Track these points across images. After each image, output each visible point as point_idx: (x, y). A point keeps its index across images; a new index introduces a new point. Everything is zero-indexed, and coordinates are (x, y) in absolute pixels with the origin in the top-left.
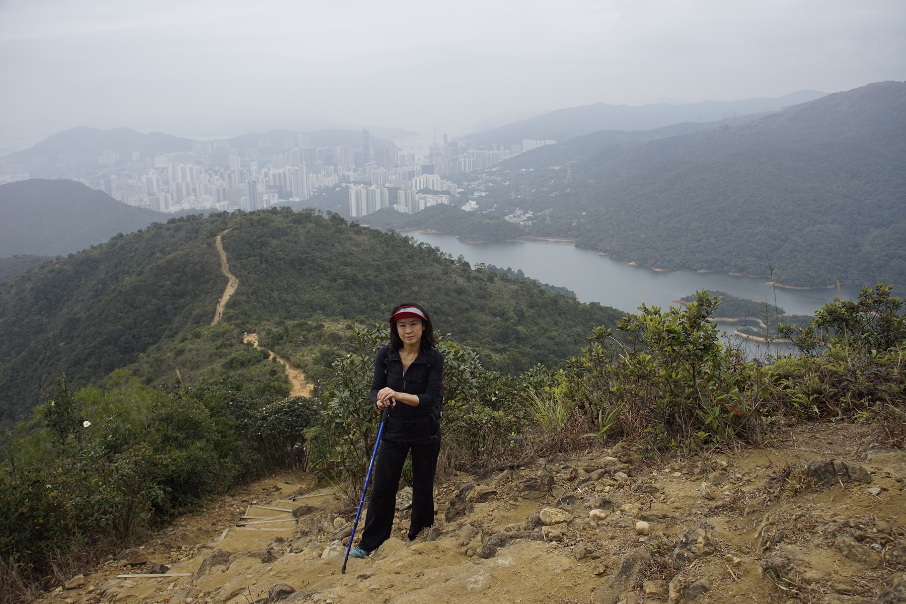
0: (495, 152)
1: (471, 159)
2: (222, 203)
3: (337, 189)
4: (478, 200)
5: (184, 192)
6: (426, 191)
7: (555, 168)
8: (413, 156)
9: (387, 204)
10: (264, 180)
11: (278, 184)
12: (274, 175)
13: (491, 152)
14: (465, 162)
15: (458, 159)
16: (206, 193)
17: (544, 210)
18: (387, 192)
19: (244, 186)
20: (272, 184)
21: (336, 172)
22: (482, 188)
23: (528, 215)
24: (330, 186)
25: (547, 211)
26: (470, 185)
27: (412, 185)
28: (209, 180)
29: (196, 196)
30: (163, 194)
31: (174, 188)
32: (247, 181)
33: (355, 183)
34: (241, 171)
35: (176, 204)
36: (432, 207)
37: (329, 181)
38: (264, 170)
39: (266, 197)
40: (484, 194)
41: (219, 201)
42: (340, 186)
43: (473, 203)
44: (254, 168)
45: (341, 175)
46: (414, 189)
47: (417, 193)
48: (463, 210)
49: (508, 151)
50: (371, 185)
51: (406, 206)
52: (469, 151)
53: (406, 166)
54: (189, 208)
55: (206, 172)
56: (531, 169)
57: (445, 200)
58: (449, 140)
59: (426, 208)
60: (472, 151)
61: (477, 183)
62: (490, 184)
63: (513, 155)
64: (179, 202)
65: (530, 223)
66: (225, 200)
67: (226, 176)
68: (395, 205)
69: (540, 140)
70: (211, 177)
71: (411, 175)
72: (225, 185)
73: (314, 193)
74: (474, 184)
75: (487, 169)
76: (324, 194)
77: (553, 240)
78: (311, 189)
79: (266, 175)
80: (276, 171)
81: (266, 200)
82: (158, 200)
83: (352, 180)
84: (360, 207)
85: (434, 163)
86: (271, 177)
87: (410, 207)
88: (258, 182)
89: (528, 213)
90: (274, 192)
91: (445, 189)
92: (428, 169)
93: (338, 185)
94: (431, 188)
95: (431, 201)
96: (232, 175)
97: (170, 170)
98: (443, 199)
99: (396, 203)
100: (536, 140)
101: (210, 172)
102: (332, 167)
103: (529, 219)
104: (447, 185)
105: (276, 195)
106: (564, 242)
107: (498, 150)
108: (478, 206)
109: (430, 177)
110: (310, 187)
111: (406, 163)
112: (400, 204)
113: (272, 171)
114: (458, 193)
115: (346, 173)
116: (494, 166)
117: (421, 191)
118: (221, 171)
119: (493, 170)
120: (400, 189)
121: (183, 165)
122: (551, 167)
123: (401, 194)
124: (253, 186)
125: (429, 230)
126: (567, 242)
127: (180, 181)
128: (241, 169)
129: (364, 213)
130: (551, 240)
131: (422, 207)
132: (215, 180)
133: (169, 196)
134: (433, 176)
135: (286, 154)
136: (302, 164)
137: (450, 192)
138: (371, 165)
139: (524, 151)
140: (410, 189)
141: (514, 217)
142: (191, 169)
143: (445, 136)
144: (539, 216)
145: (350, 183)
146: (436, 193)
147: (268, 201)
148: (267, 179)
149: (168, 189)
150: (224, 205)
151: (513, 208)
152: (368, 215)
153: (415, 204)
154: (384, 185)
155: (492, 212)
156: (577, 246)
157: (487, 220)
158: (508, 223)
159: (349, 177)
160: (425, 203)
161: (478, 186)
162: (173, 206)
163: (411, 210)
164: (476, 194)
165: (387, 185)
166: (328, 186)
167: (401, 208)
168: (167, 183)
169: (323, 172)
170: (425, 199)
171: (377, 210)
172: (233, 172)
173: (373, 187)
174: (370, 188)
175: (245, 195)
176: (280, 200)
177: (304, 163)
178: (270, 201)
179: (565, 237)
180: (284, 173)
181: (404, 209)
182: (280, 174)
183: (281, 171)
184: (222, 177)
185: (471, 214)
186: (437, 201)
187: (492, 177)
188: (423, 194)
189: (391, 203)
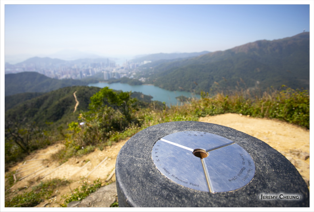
0: (138, 63)
9: (113, 77)
11: (87, 71)
15: (129, 65)
19: (79, 72)
21: (101, 68)
34: (78, 69)
36: (123, 77)
40: (135, 74)
48: (130, 78)
49: (141, 64)
62: (137, 71)
69: (148, 61)
76: (98, 74)
93: (101, 72)
94: (123, 72)
98: (125, 75)
108: (133, 77)
111: (117, 66)
114: (129, 74)
120: (115, 73)
122: (150, 68)
126: (152, 85)
127: (62, 70)
139: (144, 63)
144: (147, 79)
145: (104, 71)
147: (84, 76)
150: (74, 77)
154: (112, 72)
155: (136, 78)
162: (61, 77)
169: (98, 68)
170: (121, 75)
176: (87, 75)
180: (88, 68)
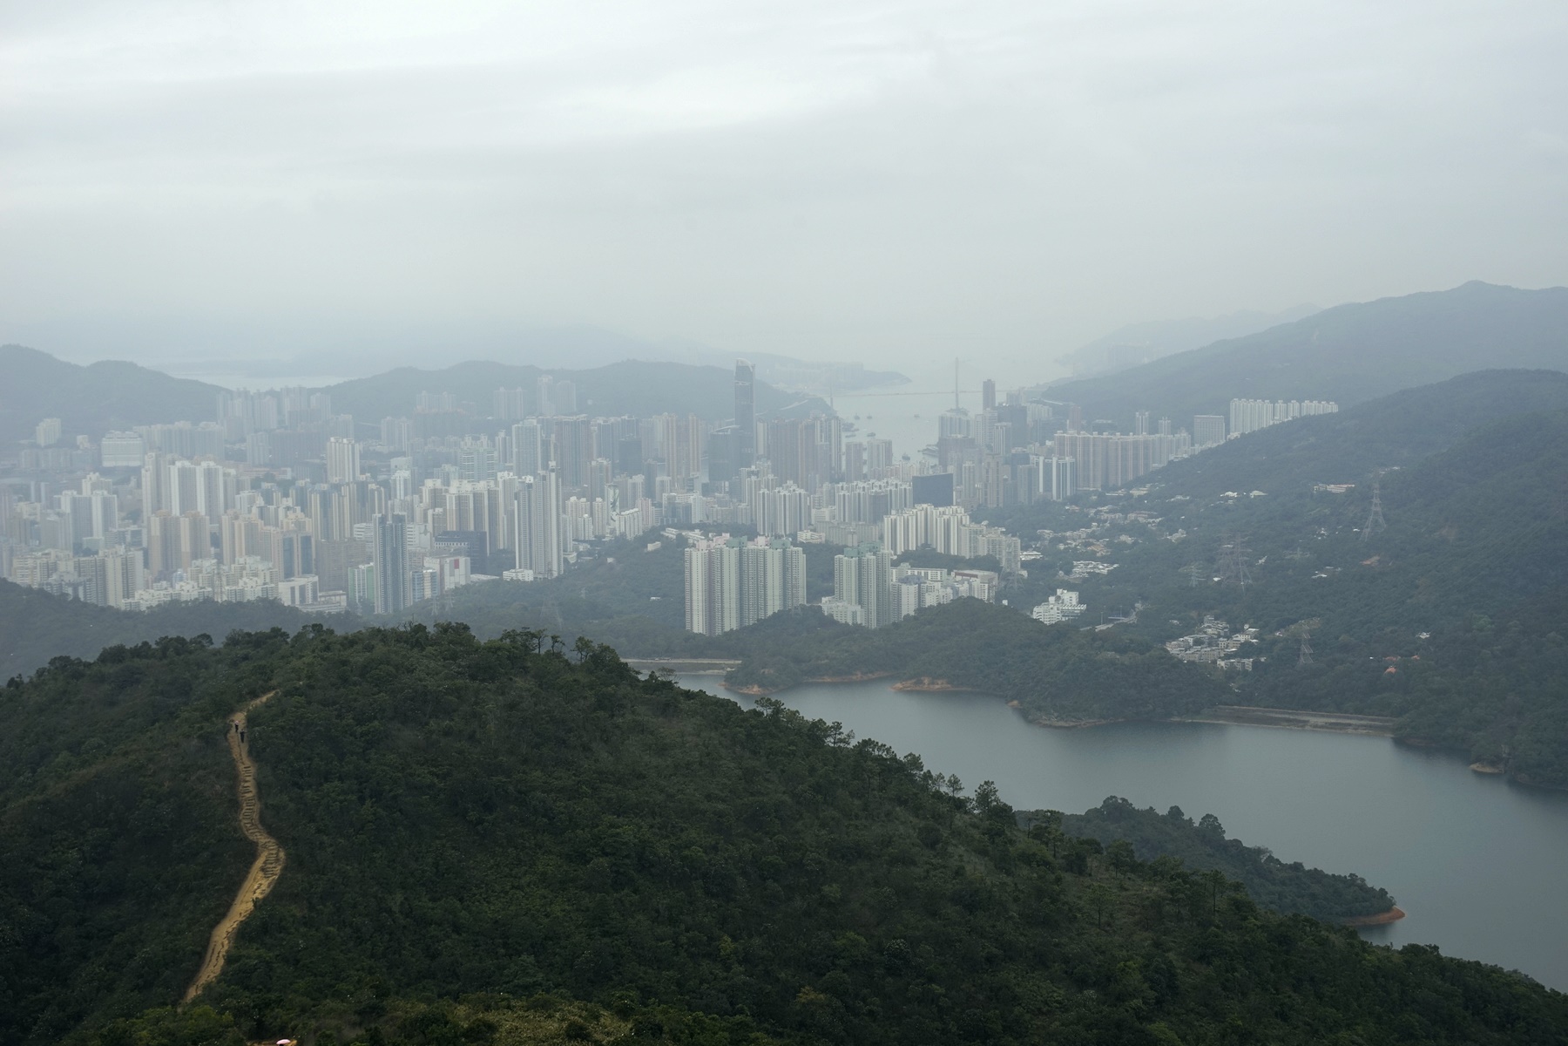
0: (1142, 436)
1: (1068, 459)
2: (298, 581)
3: (650, 547)
4: (1086, 589)
5: (186, 545)
6: (924, 557)
7: (1332, 488)
8: (888, 445)
9: (801, 597)
10: (430, 512)
11: (472, 528)
12: (461, 500)
13: (1131, 437)
14: (1048, 467)
15: (1025, 459)
16: (250, 551)
17: (1294, 621)
18: (802, 558)
19: (365, 531)
20: (452, 525)
21: (650, 492)
22: (1100, 548)
23: (1241, 638)
24: (630, 537)
25: (1304, 628)
26: (1063, 540)
27: (881, 538)
28: (261, 509)
29: (220, 558)
30: (121, 549)
31: (156, 530)
32: (378, 515)
33: (705, 528)
34: (362, 486)
35: (157, 580)
36: (940, 609)
37: (628, 521)
38: (429, 483)
39: (431, 566)
40: (1103, 569)
41: (289, 574)
42: (660, 538)
43: (1070, 599)
44: (402, 475)
45: (665, 502)
46: (886, 550)
47: (895, 564)
48: (1037, 621)
49: (1184, 435)
50: (753, 535)
51: (860, 602)
52: (1059, 434)
53: (865, 478)
54: (195, 594)
55: (255, 485)
56: (1256, 493)
57: (979, 586)
58: (1001, 398)
59: (921, 610)
60: (1071, 433)
61: (1083, 532)
62: (1124, 538)
63: (1198, 448)
64: (166, 574)
65: (1248, 662)
66: (306, 571)
67: (315, 501)
68: (824, 599)
69: (1287, 401)
70: (268, 499)
71: (880, 506)
72: (311, 526)
73: (580, 555)
74: (1075, 538)
75: (1115, 489)
76: (610, 560)
77: (1321, 721)
78: (571, 544)
79: (437, 498)
80: (467, 487)
81: (433, 576)
82: (101, 570)
83: (696, 518)
84: (718, 605)
85: (951, 469)
86: (451, 504)
87: (873, 607)
88: (412, 520)
89: (1241, 631)
90: (458, 552)
91: (983, 551)
92: (933, 490)
93: (653, 534)
94: (940, 549)
95: (939, 588)
96: (335, 496)
97: (147, 478)
98: (976, 582)
99: (830, 592)
100: (1274, 401)
101: (265, 485)
102: (639, 479)
103: (1245, 651)
104: (991, 539)
105: (462, 560)
106: (1357, 727)
107: (1154, 429)
108: (1084, 607)
109: (939, 514)
110: (570, 536)
111: (865, 469)
112: (841, 598)
113: (458, 487)
114: (1025, 565)
115: (681, 498)
116: (1139, 482)
117: (907, 557)
118: (301, 483)
119: (1136, 493)
120: (841, 550)
121: (187, 464)
122: (1321, 487)
123: (846, 565)
124: (393, 532)
125: (926, 681)
126: (1365, 727)
127: (176, 511)
128: (362, 478)
129: (730, 623)
130: (1313, 720)
131: (908, 606)
132: (281, 512)
133: (139, 555)
134: (948, 510)
135: (502, 434)
136: (545, 467)
137: (998, 562)
138: (756, 474)
139: (1234, 435)
140: (874, 550)
141: (1198, 642)
142: (209, 474)
143: (989, 388)
144: (1275, 642)
145: (692, 528)
146: (952, 563)
147: (437, 579)
148: (439, 510)
149: (136, 534)
150: (302, 588)
151: (1194, 614)
152: (743, 629)
153: (887, 598)
154: (794, 536)
155: (1127, 625)
156: (1401, 742)
157: (1110, 654)
158: (1176, 663)
159: (688, 508)
160: (920, 596)
161: (1087, 544)
162: (147, 586)
163: (874, 616)
164: (1080, 569)
165: (804, 536)
166: (623, 535)
167: (843, 608)
168: (135, 515)
169: (611, 494)
170: (919, 581)
171: (770, 613)
172: (337, 487)
173: (761, 541)
174: (750, 546)
175: (369, 559)
176: (477, 577)
177: (552, 464)
178: (442, 579)
179: (1359, 711)
180: (492, 495)
181: (854, 614)
182: (477, 497)
183: (482, 486)
184: (303, 502)
185: (1060, 632)
186: (956, 591)
187: (1132, 516)
188: (913, 566)
189: (815, 593)
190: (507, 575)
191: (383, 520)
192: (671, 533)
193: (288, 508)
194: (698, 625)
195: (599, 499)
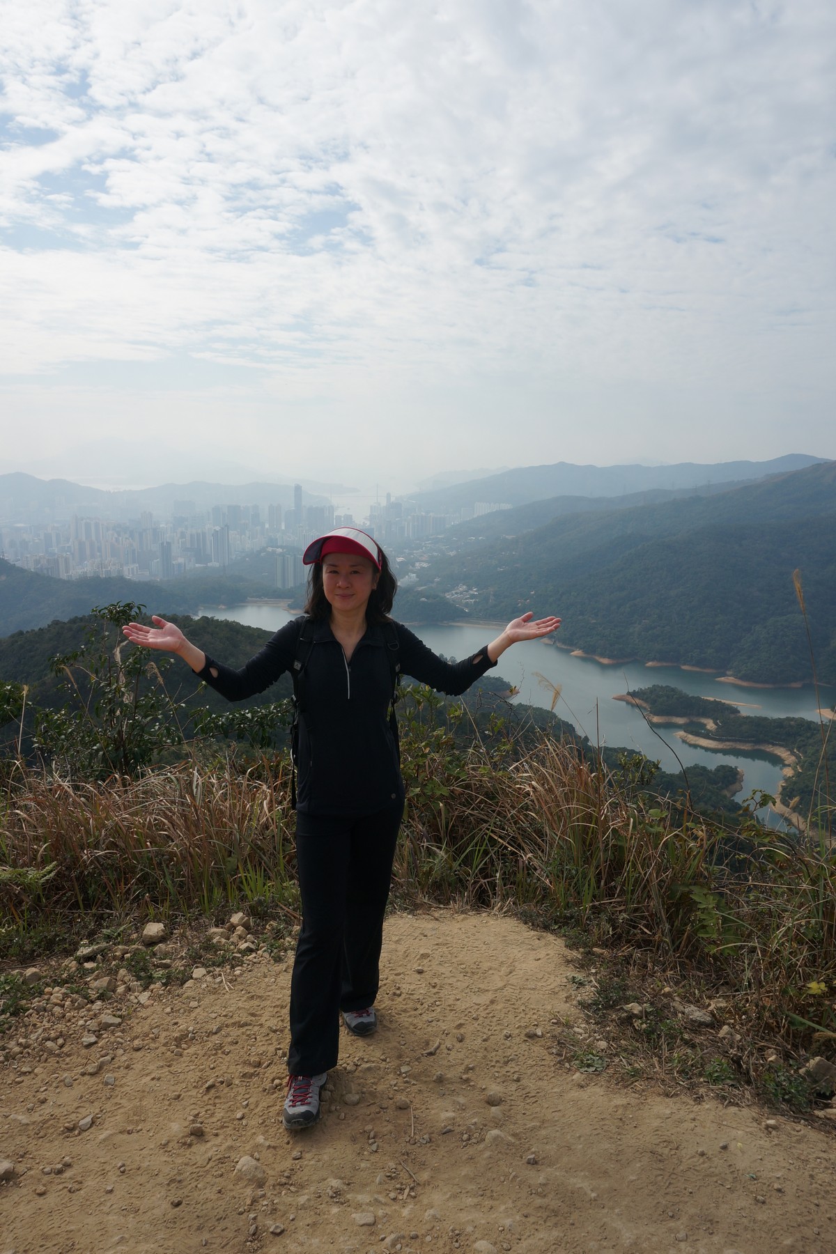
4: (419, 573)
5: (88, 552)
7: (508, 537)
10: (180, 540)
11: (196, 546)
12: (192, 535)
19: (156, 548)
20: (188, 545)
21: (262, 533)
22: (425, 558)
23: (472, 592)
24: (255, 550)
25: (492, 589)
26: (412, 554)
32: (161, 541)
35: (78, 566)
37: (254, 544)
39: (181, 561)
40: (426, 565)
41: (127, 564)
42: (266, 551)
45: (268, 537)
49: (457, 515)
56: (481, 538)
58: (393, 500)
61: (419, 551)
62: (434, 554)
63: (463, 520)
64: (81, 564)
65: (473, 601)
72: (135, 545)
73: (236, 557)
75: (433, 535)
76: (247, 559)
78: (233, 553)
81: (182, 564)
83: (280, 543)
84: (286, 577)
86: (188, 537)
88: (174, 543)
89: (472, 590)
90: (191, 556)
93: (264, 549)
97: (73, 525)
100: (489, 503)
103: (473, 597)
105: (193, 558)
108: (417, 580)
110: (232, 551)
113: (190, 531)
115: (274, 536)
116: (442, 532)
118: (131, 528)
119: (439, 537)
124: (166, 549)
127: (84, 538)
139: (476, 515)
141: (456, 593)
142: (96, 524)
143: (389, 496)
144: (483, 594)
145: (278, 547)
147: (183, 566)
148: (184, 539)
151: (456, 583)
162: (74, 569)
166: (252, 549)
169: (248, 533)
175: (158, 558)
176: (198, 565)
178: (185, 566)
180: (204, 533)
182: (198, 534)
183: (200, 530)
187: (438, 545)
190: (209, 564)
191: (162, 544)
192: (270, 549)
193: (126, 538)
194: (279, 585)
195: (243, 536)
